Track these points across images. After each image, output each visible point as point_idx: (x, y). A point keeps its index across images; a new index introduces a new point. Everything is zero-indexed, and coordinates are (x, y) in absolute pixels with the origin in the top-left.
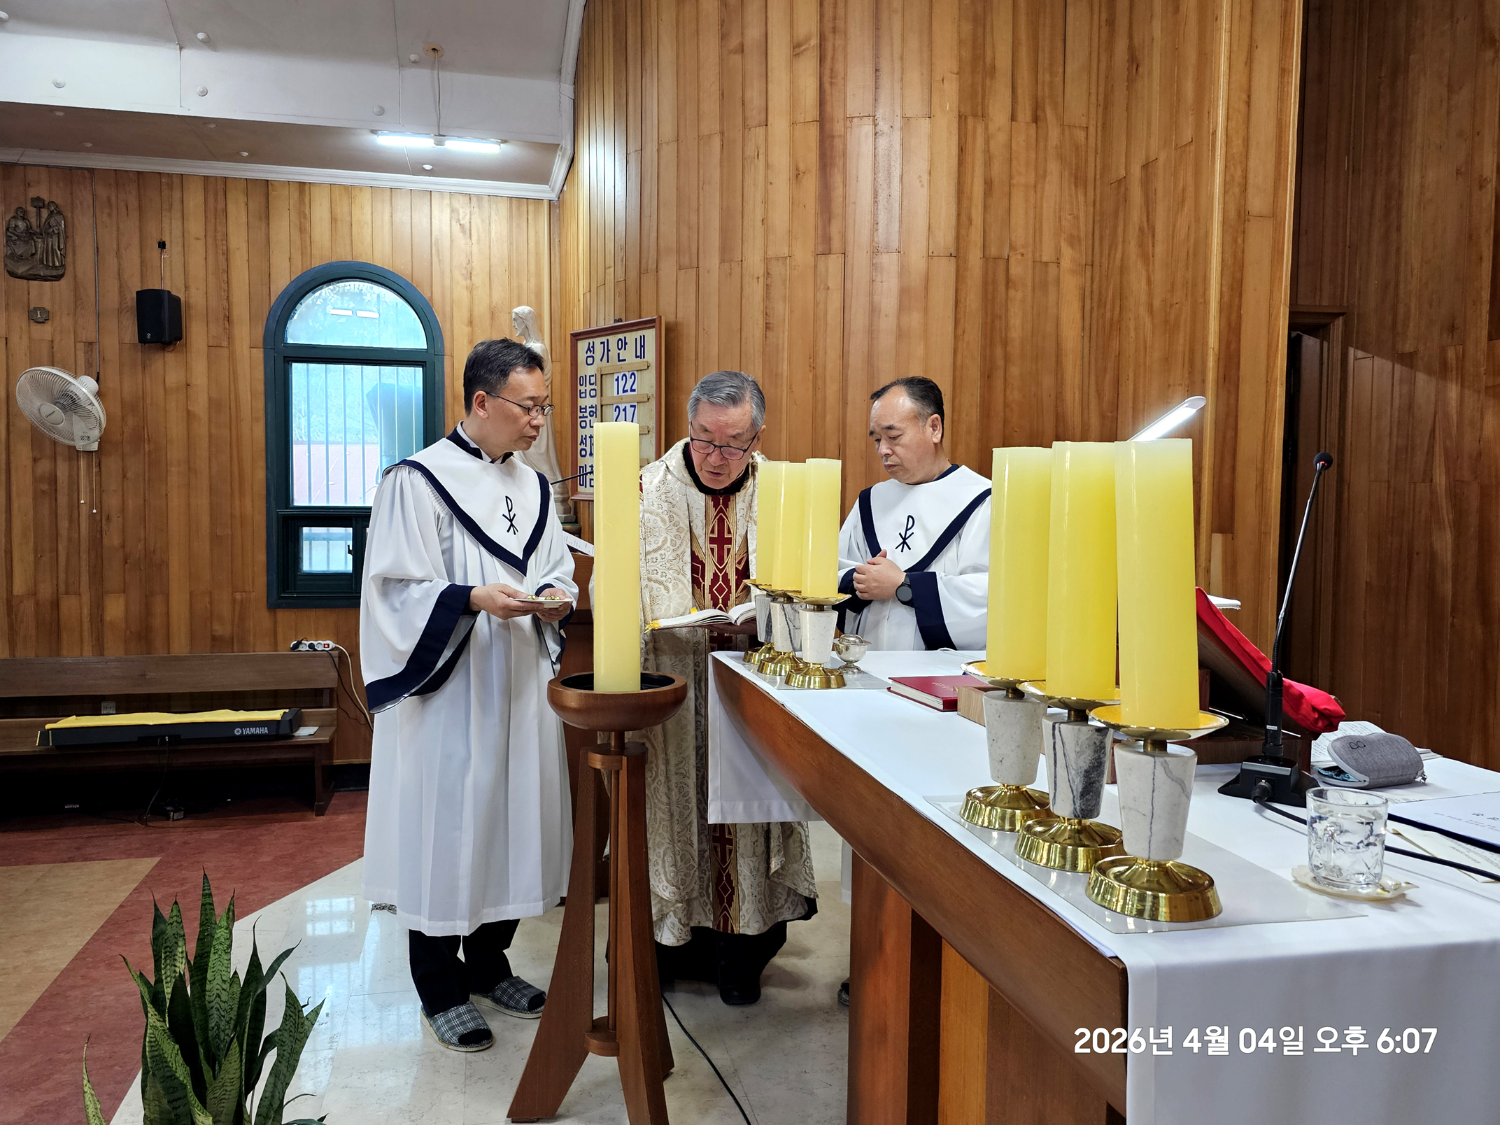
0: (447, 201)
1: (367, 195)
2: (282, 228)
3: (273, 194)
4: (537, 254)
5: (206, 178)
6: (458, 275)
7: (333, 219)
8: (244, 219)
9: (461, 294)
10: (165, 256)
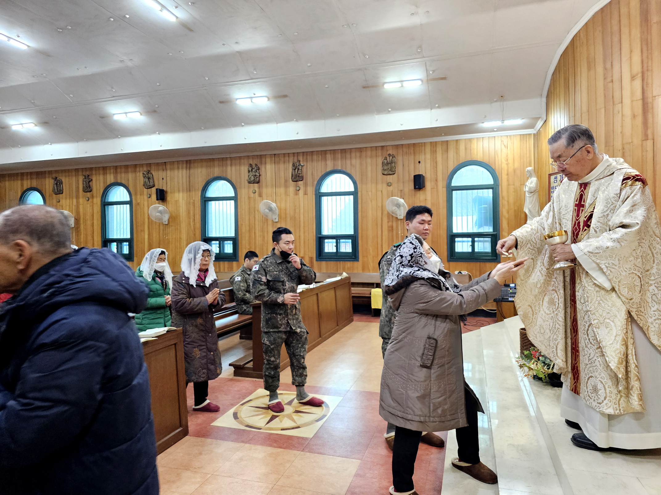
0: (500, 138)
1: (476, 140)
2: (451, 154)
3: (449, 144)
4: (530, 151)
5: (431, 142)
6: (503, 161)
7: (466, 149)
8: (441, 152)
9: (504, 166)
10: (420, 164)
